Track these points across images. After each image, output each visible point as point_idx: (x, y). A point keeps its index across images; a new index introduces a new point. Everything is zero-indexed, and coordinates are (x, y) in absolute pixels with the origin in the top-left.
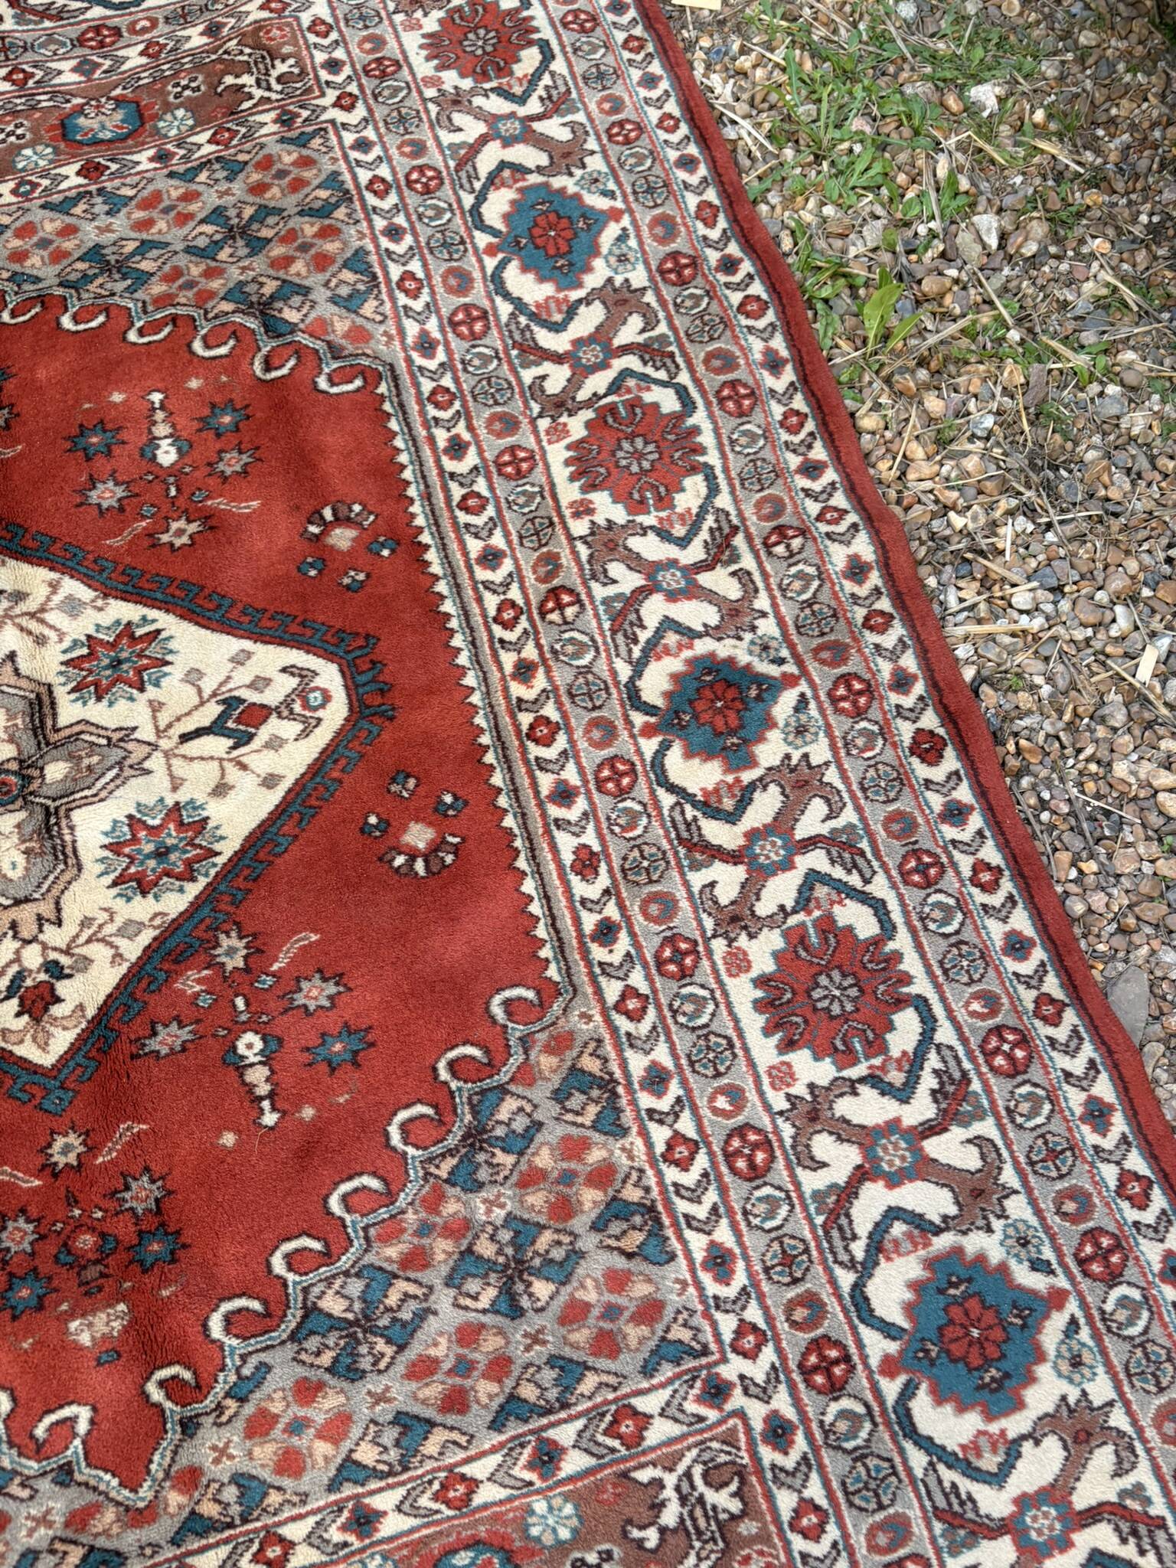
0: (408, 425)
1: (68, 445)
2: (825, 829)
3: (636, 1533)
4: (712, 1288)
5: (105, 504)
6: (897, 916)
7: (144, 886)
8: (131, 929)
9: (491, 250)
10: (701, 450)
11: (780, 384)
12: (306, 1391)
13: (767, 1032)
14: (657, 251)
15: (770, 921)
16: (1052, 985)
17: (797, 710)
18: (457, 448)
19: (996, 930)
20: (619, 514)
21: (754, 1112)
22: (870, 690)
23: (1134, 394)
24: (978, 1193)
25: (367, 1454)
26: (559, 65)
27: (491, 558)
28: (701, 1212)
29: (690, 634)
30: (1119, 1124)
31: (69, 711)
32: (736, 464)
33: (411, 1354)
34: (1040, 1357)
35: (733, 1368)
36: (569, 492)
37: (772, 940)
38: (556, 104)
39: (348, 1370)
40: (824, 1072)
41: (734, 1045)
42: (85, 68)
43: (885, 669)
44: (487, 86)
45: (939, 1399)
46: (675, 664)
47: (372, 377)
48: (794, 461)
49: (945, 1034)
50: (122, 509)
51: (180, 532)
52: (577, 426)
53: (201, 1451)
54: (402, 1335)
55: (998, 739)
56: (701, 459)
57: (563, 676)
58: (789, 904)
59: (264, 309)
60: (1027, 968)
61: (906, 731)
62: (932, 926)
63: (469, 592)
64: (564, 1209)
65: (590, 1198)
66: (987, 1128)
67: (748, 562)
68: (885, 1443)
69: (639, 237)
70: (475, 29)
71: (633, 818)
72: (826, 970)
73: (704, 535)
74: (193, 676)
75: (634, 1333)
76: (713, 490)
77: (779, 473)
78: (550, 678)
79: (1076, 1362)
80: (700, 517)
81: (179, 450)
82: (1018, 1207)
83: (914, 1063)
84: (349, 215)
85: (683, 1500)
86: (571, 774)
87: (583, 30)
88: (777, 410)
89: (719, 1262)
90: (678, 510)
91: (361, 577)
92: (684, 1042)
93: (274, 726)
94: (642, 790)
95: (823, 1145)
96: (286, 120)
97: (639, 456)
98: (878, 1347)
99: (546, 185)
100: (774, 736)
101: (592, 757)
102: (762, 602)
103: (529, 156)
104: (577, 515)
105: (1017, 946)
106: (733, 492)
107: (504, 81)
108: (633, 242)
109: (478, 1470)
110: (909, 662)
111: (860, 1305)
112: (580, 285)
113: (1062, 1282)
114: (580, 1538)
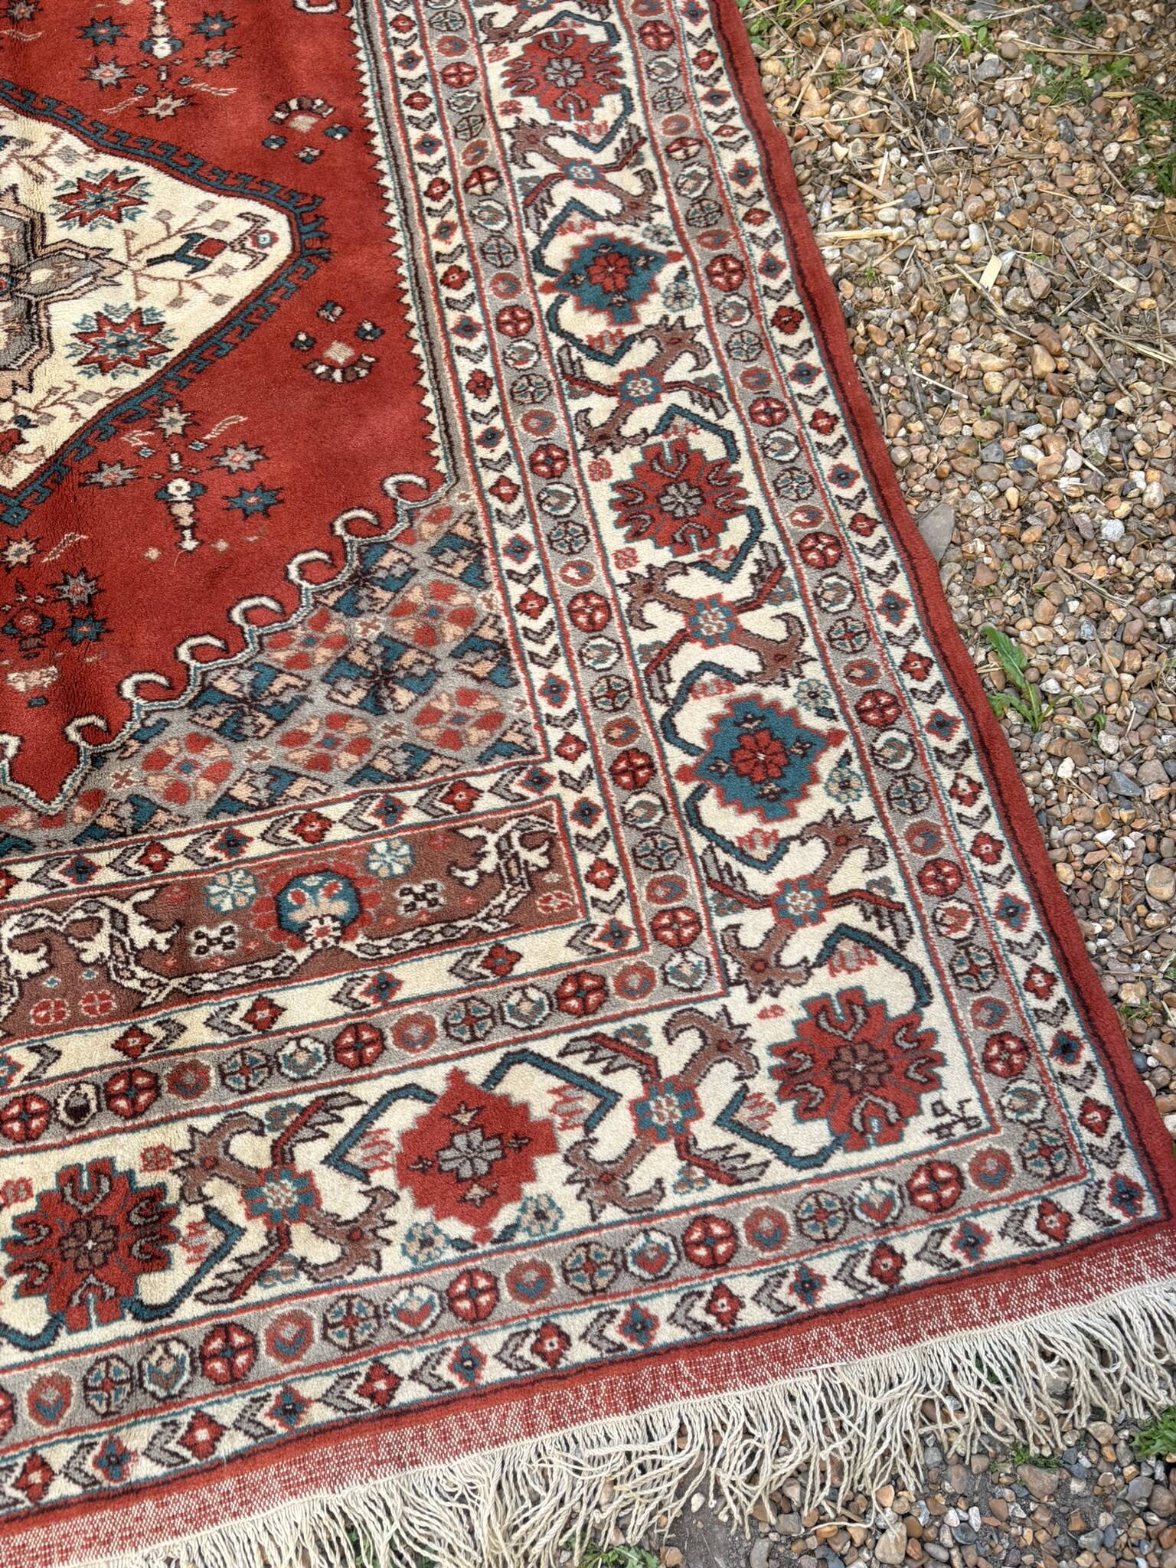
0: (371, 42)
1: (80, 33)
2: (691, 377)
3: (459, 873)
4: (545, 707)
5: (105, 81)
6: (742, 445)
7: (104, 368)
8: (89, 397)
10: (621, 74)
11: (697, 30)
12: (197, 742)
13: (618, 524)
15: (633, 441)
16: (869, 508)
17: (677, 279)
18: (410, 61)
19: (826, 463)
20: (543, 117)
21: (598, 583)
22: (742, 269)
23: (1010, 63)
24: (780, 658)
25: (242, 792)
27: (428, 145)
28: (544, 651)
29: (593, 217)
30: (911, 617)
31: (56, 233)
32: (650, 90)
33: (290, 726)
34: (815, 779)
35: (555, 766)
36: (501, 95)
37: (634, 455)
39: (233, 732)
40: (662, 557)
41: (589, 532)
43: (758, 255)
45: (724, 802)
46: (577, 239)
47: (344, 5)
48: (701, 90)
49: (770, 535)
50: (119, 86)
51: (166, 107)
52: (515, 50)
53: (106, 780)
54: (281, 713)
55: (849, 322)
56: (620, 81)
57: (477, 236)
58: (651, 428)
60: (849, 493)
61: (770, 307)
62: (771, 454)
63: (406, 172)
64: (428, 637)
65: (452, 633)
66: (795, 607)
67: (650, 164)
68: (673, 826)
71: (526, 355)
72: (676, 482)
73: (616, 143)
74: (163, 216)
75: (475, 734)
76: (629, 108)
77: (687, 99)
78: (466, 236)
79: (845, 786)
80: (615, 129)
81: (173, 47)
82: (813, 671)
83: (739, 555)
85: (501, 854)
86: (475, 313)
88: (692, 51)
89: (555, 690)
90: (596, 122)
91: (316, 153)
92: (546, 525)
93: (226, 257)
94: (536, 333)
95: (653, 611)
97: (566, 73)
98: (676, 758)
100: (656, 299)
101: (496, 303)
102: (660, 199)
104: (505, 112)
105: (843, 476)
106: (645, 111)
109: (333, 812)
110: (780, 251)
111: (668, 729)
113: (842, 725)
114: (411, 874)
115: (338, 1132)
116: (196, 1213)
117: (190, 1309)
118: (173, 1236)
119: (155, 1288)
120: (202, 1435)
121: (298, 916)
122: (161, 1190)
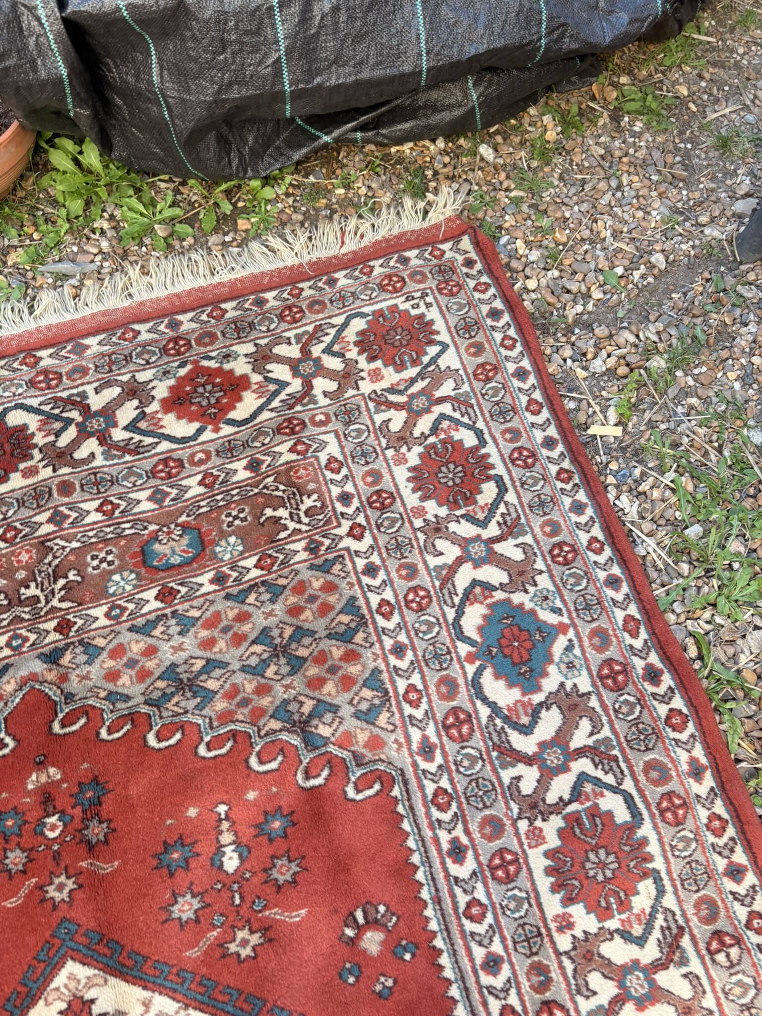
0: (417, 825)
1: (155, 862)
5: (184, 917)
9: (471, 658)
10: (649, 858)
11: (703, 790)
14: (596, 658)
18: (457, 852)
20: (592, 924)
26: (511, 497)
27: (492, 964)
32: (677, 866)
36: (553, 905)
38: (511, 529)
42: (157, 497)
44: (459, 513)
47: (387, 781)
48: (721, 864)
50: (197, 921)
51: (244, 943)
52: (551, 832)
56: (650, 866)
59: (302, 726)
63: (476, 996)
67: (695, 966)
69: (582, 647)
70: (446, 464)
73: (656, 934)
76: (661, 892)
77: (710, 875)
80: (652, 916)
81: (241, 856)
84: (366, 639)
87: (527, 466)
88: (703, 814)
90: (635, 911)
91: (390, 983)
96: (313, 548)
97: (602, 865)
99: (508, 601)
102: (709, 1002)
103: (494, 575)
104: (560, 930)
106: (676, 893)
107: (470, 508)
108: (577, 651)
112: (539, 689)
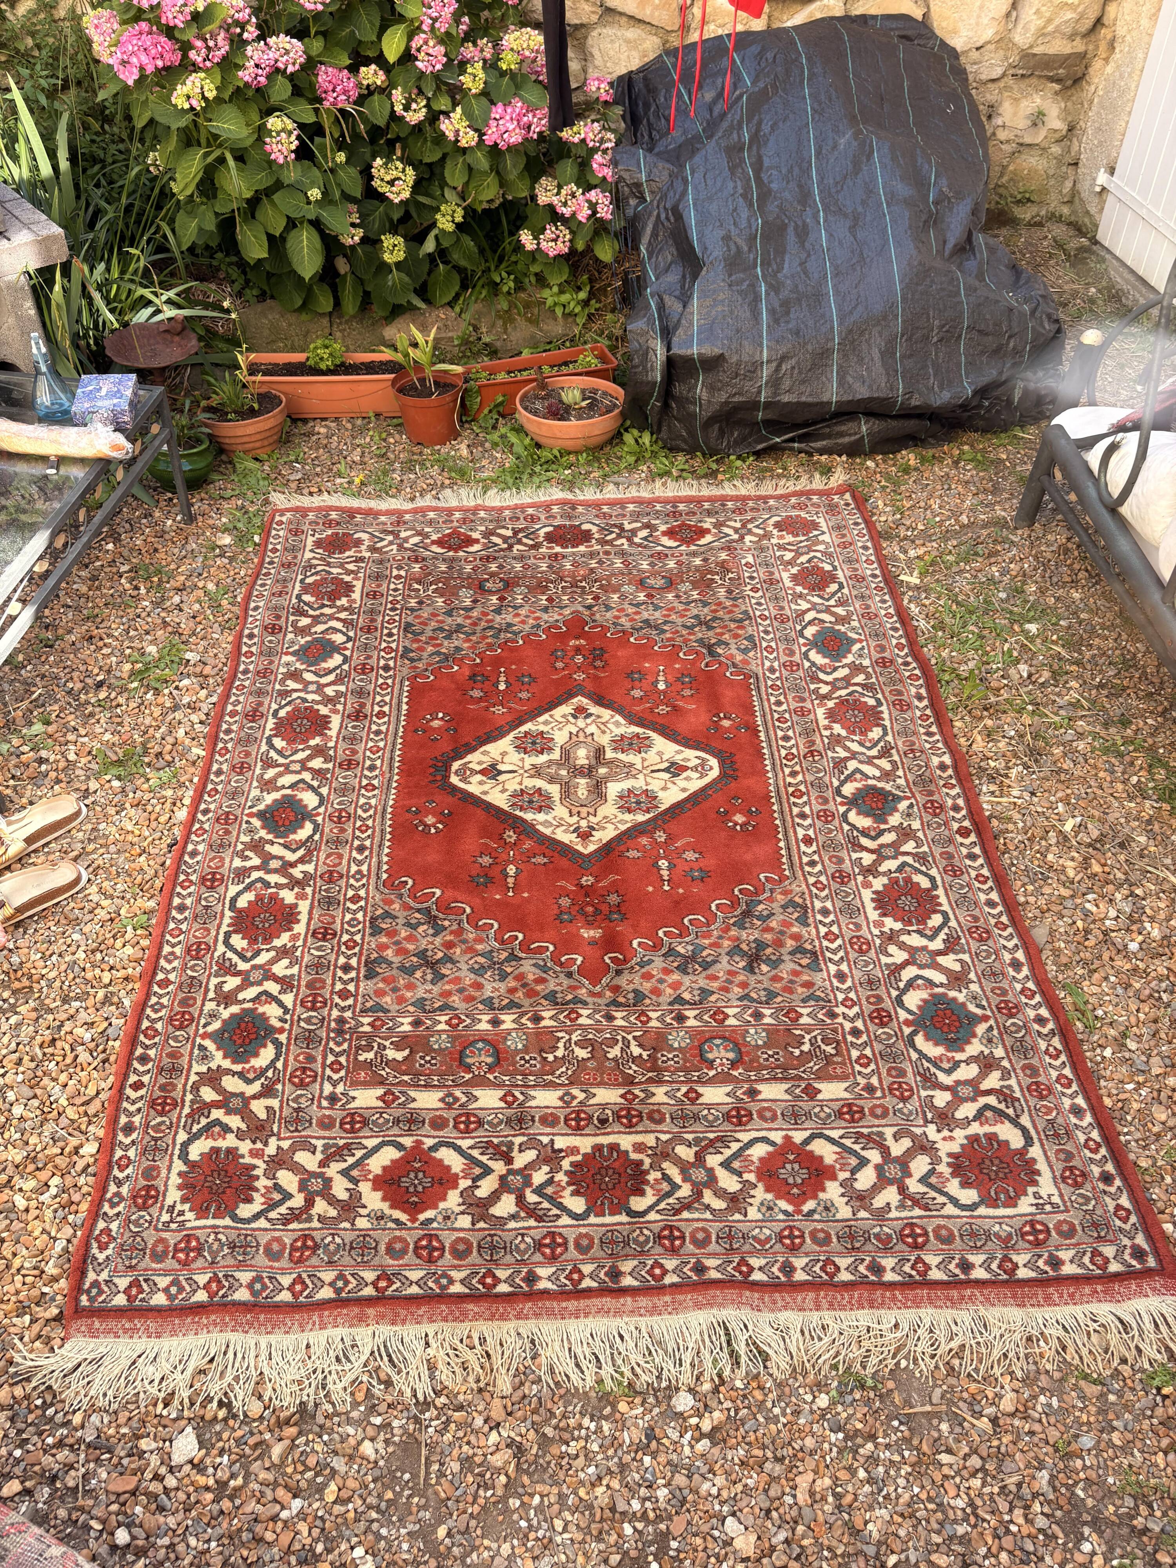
0: (760, 693)
1: (626, 676)
2: (914, 851)
3: (790, 1049)
4: (836, 983)
5: (636, 696)
6: (939, 882)
7: (629, 811)
8: (622, 822)
9: (805, 645)
10: (882, 719)
11: (921, 705)
12: (667, 971)
13: (875, 909)
14: (876, 656)
15: (884, 874)
16: (1004, 919)
17: (908, 808)
18: (779, 703)
19: (983, 897)
20: (844, 733)
21: (864, 932)
22: (941, 807)
23: (1081, 736)
24: (957, 979)
25: (687, 996)
26: (846, 591)
27: (786, 738)
28: (836, 958)
29: (867, 777)
30: (1025, 971)
31: (609, 754)
32: (897, 727)
33: (710, 972)
34: (974, 1035)
35: (840, 1010)
36: (823, 722)
37: (883, 880)
38: (842, 603)
39: (683, 969)
40: (898, 926)
41: (860, 910)
42: (652, 564)
43: (950, 802)
44: (814, 593)
45: (927, 1038)
46: (859, 785)
47: (747, 677)
48: (922, 730)
49: (953, 923)
50: (642, 699)
51: (663, 710)
52: (830, 704)
53: (622, 981)
54: (706, 966)
55: (996, 837)
56: (882, 722)
57: (810, 778)
58: (893, 870)
59: (710, 648)
60: (995, 912)
61: (956, 826)
62: (954, 889)
63: (775, 748)
64: (779, 943)
65: (790, 944)
66: (966, 957)
67: (896, 758)
68: (901, 1045)
69: (869, 650)
70: (812, 575)
71: (830, 831)
72: (905, 895)
73: (879, 748)
74: (660, 754)
75: (800, 990)
76: (885, 733)
77: (915, 733)
78: (804, 777)
79: (990, 1041)
80: (878, 741)
81: (667, 685)
82: (974, 987)
83: (937, 931)
84: (749, 624)
85: (812, 1044)
86: (807, 810)
87: (858, 582)
88: (918, 713)
89: (841, 976)
90: (869, 737)
91: (732, 736)
92: (839, 905)
93: (689, 773)
94: (836, 822)
95: (892, 949)
96: (730, 592)
97: (855, 716)
98: (903, 1015)
99: (833, 627)
100: (897, 815)
101: (817, 807)
102: (900, 773)
103: (827, 617)
104: (825, 729)
105: (991, 904)
106: (894, 736)
107: (821, 592)
108: (866, 651)
109: (730, 1011)
110: (961, 802)
111: (899, 1002)
112: (840, 661)
113: (989, 1013)
114: (766, 1045)
115: (728, 1153)
116: (659, 1175)
117: (652, 1216)
118: (647, 1182)
119: (638, 1203)
120: (657, 1271)
121: (710, 1056)
122: (640, 1163)
